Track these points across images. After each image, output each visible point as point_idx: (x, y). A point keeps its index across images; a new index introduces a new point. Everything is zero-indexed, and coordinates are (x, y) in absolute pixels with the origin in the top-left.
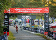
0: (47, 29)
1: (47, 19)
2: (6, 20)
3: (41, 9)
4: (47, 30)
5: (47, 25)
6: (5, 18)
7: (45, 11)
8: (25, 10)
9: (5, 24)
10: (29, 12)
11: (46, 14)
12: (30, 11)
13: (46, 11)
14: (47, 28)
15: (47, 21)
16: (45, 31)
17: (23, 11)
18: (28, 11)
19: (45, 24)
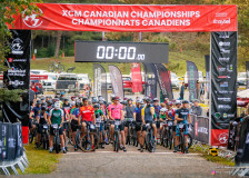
0: (225, 116)
1: (225, 64)
3: (198, 14)
4: (222, 119)
5: (222, 95)
6: (9, 55)
7: (215, 21)
8: (114, 14)
10: (135, 27)
11: (223, 40)
12: (141, 19)
13: (220, 22)
14: (223, 111)
15: (225, 73)
16: (214, 127)
17: (105, 22)
18: (127, 23)
19: (214, 88)
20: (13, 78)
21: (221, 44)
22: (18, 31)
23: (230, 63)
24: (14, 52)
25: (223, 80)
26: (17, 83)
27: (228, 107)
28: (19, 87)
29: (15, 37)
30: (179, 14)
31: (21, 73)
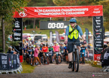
1: (98, 29)
2: (17, 32)
3: (87, 9)
4: (98, 50)
5: (98, 41)
6: (14, 28)
7: (94, 12)
8: (54, 10)
10: (63, 15)
12: (65, 12)
14: (98, 47)
15: (99, 32)
16: (95, 53)
17: (51, 14)
18: (60, 14)
19: (94, 38)
20: (16, 37)
21: (97, 21)
22: (17, 18)
23: (100, 28)
24: (16, 27)
25: (98, 35)
26: (17, 39)
27: (100, 45)
28: (18, 40)
29: (16, 21)
30: (80, 10)
31: (19, 35)
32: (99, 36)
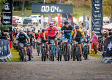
1: (97, 14)
2: (7, 15)
5: (96, 27)
6: (3, 10)
9: (4, 22)
20: (5, 20)
26: (7, 22)
27: (99, 32)
28: (8, 24)
29: (6, 2)
31: (9, 18)
32: (98, 22)
